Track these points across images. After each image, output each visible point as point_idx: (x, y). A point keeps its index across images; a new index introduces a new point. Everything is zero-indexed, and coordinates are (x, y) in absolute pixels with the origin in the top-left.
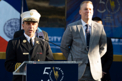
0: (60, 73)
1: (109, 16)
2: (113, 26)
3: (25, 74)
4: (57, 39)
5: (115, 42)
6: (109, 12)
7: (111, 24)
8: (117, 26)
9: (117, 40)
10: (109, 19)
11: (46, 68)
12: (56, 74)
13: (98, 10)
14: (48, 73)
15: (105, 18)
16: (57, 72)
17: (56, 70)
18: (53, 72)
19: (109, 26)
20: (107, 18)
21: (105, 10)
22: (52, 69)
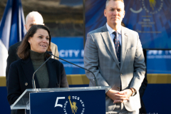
0: (78, 104)
1: (147, 18)
2: (154, 32)
3: (28, 108)
4: (73, 54)
5: (158, 54)
6: (148, 11)
7: (151, 29)
8: (159, 32)
9: (160, 52)
10: (147, 22)
11: (58, 98)
12: (74, 106)
13: (131, 9)
14: (61, 106)
15: (143, 21)
16: (75, 103)
17: (73, 100)
18: (69, 104)
19: (148, 32)
20: (145, 20)
21: (141, 10)
22: (67, 99)
